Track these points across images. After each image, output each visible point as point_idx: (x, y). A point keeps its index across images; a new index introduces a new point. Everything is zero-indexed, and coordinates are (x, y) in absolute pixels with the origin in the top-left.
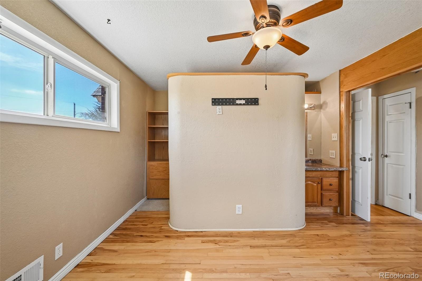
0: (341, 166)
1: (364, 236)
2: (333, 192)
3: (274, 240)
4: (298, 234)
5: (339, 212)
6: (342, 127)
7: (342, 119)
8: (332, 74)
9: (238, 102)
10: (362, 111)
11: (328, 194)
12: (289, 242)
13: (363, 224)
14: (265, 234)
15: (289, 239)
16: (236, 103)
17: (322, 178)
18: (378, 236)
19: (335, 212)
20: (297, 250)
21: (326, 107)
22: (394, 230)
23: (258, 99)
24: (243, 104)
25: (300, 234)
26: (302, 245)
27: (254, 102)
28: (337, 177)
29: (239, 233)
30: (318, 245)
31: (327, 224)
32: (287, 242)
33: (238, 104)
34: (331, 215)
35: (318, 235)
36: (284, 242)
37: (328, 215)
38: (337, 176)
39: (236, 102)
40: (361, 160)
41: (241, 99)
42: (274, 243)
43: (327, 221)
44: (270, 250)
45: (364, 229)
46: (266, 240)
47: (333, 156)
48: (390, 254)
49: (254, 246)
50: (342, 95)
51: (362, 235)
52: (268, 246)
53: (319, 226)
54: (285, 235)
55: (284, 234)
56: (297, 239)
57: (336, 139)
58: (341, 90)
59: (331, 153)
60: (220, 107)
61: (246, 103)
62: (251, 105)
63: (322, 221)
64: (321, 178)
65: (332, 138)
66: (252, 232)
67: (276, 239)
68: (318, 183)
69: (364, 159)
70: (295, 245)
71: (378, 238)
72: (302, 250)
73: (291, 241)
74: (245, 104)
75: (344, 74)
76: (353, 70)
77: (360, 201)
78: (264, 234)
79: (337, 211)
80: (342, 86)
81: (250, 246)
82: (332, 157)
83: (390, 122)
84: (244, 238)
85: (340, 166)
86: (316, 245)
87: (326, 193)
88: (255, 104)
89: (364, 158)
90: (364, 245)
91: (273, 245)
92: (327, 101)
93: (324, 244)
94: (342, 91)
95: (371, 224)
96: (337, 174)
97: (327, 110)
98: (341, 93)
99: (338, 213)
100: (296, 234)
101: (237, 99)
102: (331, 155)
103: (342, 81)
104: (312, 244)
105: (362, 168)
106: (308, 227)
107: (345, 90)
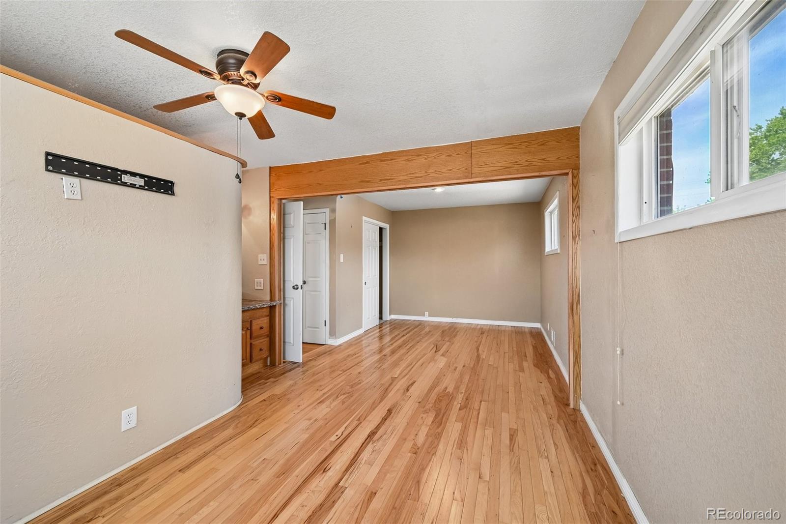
0: (272, 299)
1: (306, 378)
2: (263, 337)
3: (213, 438)
4: (241, 411)
5: (269, 364)
6: (273, 246)
7: (274, 234)
8: (259, 168)
9: (126, 178)
10: (294, 227)
11: (259, 343)
12: (236, 426)
13: (298, 366)
14: (190, 440)
15: (234, 424)
16: (121, 180)
17: (251, 321)
18: (316, 373)
19: (265, 366)
20: (254, 430)
21: (249, 214)
22: (323, 361)
23: (172, 183)
24: (140, 186)
25: (243, 410)
26: (256, 421)
27: (164, 187)
28: (268, 316)
29: (133, 469)
30: (272, 410)
31: (266, 383)
32: (233, 428)
33: (126, 183)
34: (262, 371)
35: (264, 400)
36: (229, 432)
37: (259, 372)
38: (268, 314)
39: (121, 178)
40: (294, 288)
41: (134, 174)
42: (217, 442)
43: (263, 380)
44: (218, 453)
45: (302, 372)
46: (200, 445)
47: (260, 286)
48: (332, 383)
49: (187, 467)
50: (273, 203)
51: (304, 378)
52: (210, 452)
53: (259, 390)
54: (224, 422)
55: (222, 422)
56: (244, 418)
57: (265, 262)
58: (271, 195)
59: (257, 283)
60: (76, 181)
61: (145, 185)
62: (158, 191)
63: (258, 383)
64: (249, 320)
65: (259, 260)
66: (161, 451)
67: (214, 436)
68: (248, 329)
69: (295, 288)
70: (246, 426)
71: (317, 374)
72: (259, 426)
73: (238, 426)
74: (144, 187)
75: (276, 175)
76: (288, 173)
77: (292, 342)
78: (188, 441)
79: (267, 363)
80: (274, 190)
81: (179, 471)
82: (259, 288)
83: (308, 243)
84: (152, 469)
85: (270, 300)
86: (270, 411)
87: (256, 342)
88: (166, 192)
89: (296, 285)
90: (312, 386)
91: (217, 446)
92: (251, 206)
93: (278, 406)
94: (273, 197)
95: (304, 364)
96: (267, 312)
97: (251, 218)
98: (272, 199)
99: (268, 366)
100: (238, 414)
101: (126, 172)
102: (257, 286)
103: (273, 183)
104: (265, 413)
105: (293, 298)
106: (246, 397)
107: (277, 195)
